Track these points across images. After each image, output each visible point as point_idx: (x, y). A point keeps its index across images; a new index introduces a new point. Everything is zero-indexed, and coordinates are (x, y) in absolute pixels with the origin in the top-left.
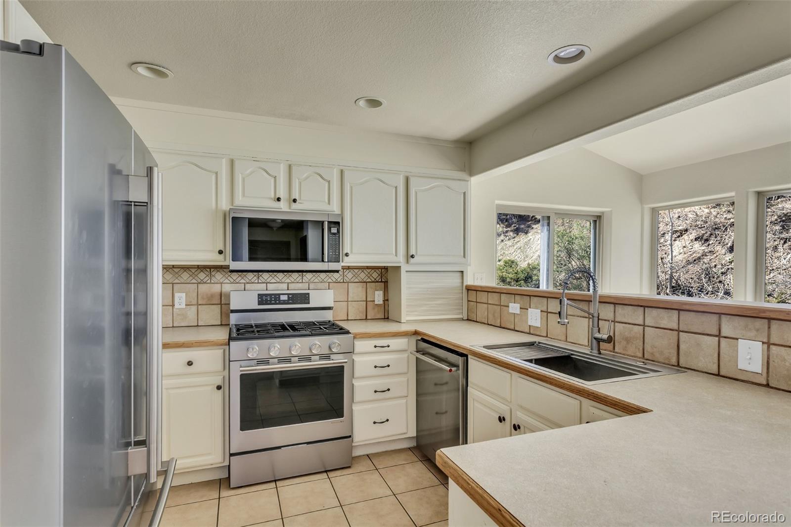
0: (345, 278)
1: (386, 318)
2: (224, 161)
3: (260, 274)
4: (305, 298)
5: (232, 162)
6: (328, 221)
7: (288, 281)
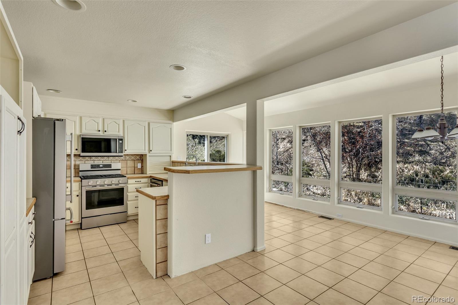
0: (126, 158)
1: (142, 173)
2: (78, 117)
3: (91, 157)
4: (110, 166)
5: (81, 118)
6: (119, 139)
7: (103, 160)
